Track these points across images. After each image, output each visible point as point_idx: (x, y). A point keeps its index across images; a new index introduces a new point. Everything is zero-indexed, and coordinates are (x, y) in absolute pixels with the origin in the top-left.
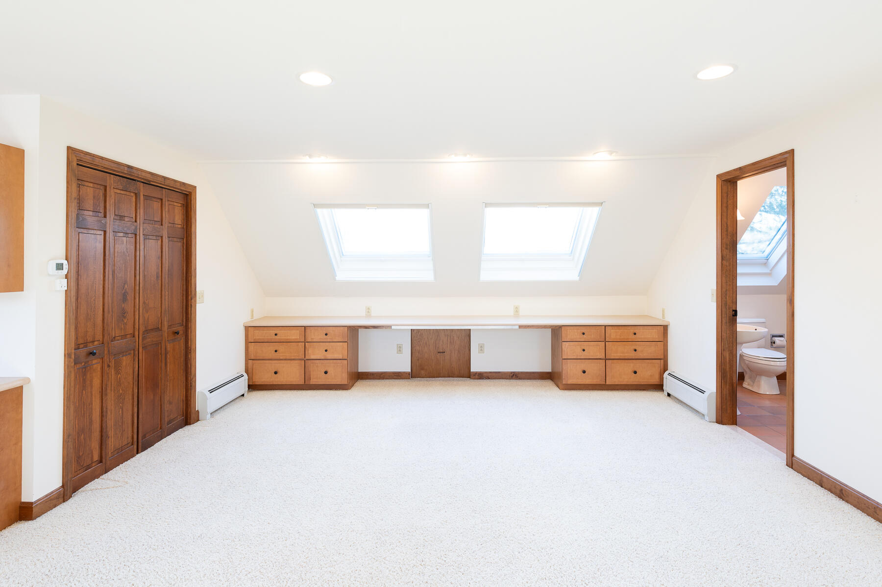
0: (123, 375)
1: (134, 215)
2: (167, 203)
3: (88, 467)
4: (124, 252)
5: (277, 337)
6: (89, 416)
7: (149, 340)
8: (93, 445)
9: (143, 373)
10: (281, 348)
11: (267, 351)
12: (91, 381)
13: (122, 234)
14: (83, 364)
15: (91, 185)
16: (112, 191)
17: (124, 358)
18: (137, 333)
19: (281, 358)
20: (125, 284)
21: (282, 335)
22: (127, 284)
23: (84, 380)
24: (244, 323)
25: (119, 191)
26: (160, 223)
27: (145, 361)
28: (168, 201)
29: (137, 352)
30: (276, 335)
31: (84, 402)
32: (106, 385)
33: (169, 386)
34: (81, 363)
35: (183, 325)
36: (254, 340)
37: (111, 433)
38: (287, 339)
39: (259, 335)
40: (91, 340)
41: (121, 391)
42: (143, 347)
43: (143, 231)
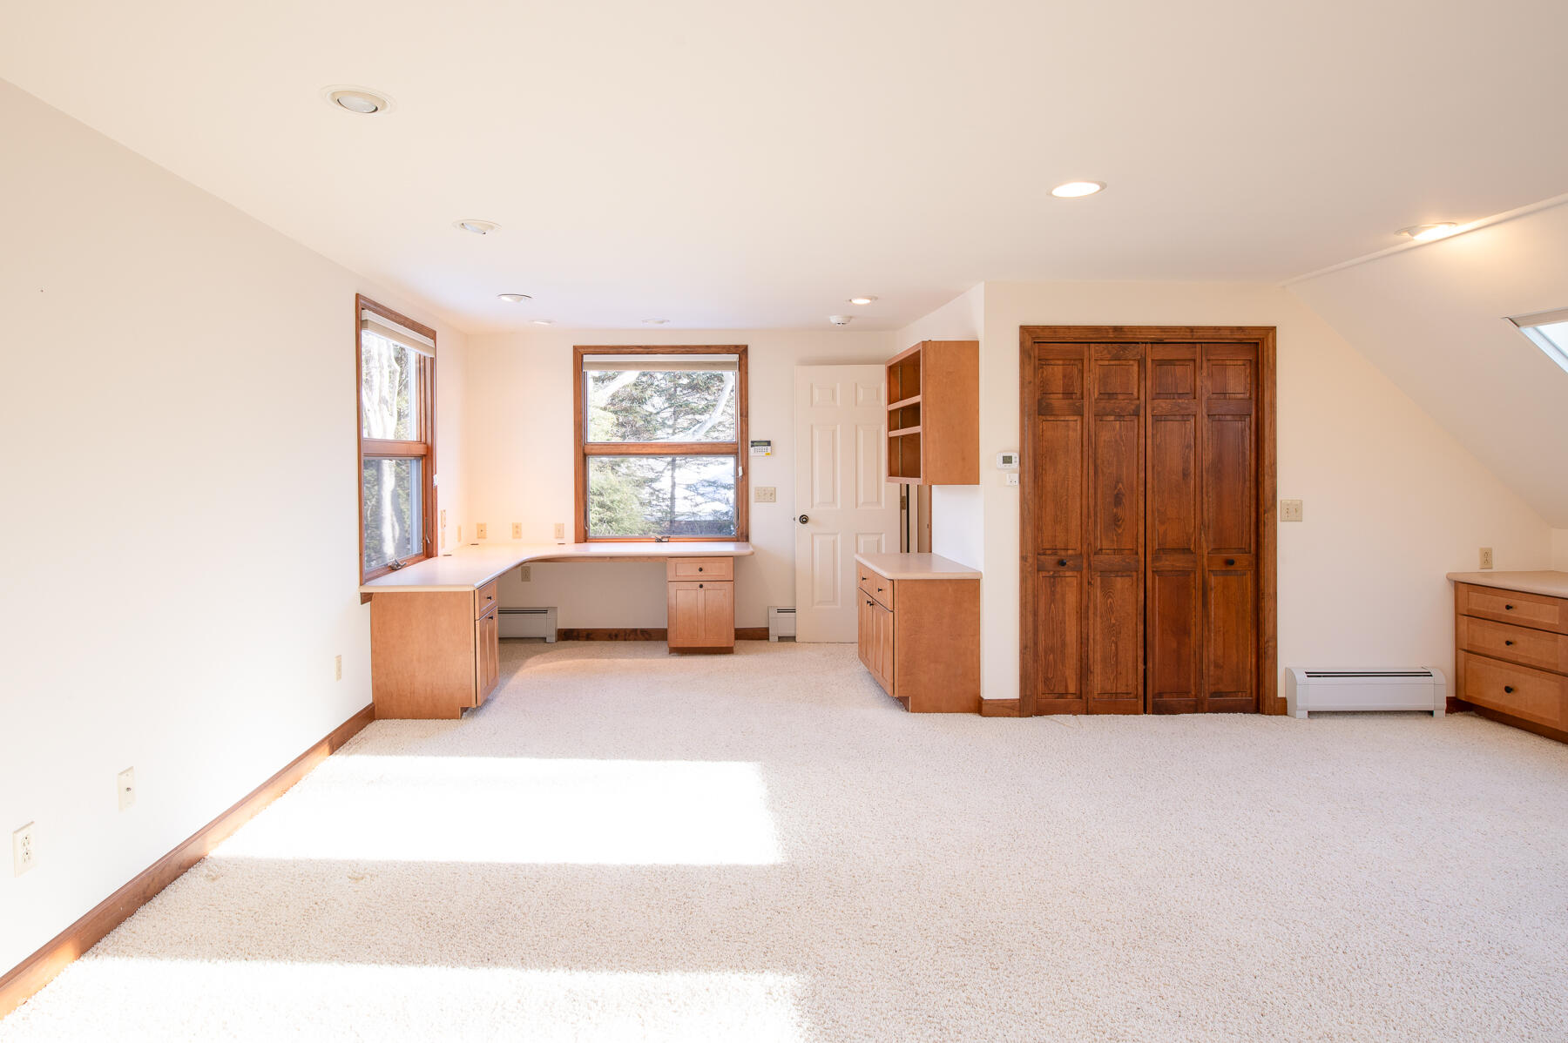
0: (1117, 601)
1: (1136, 390)
2: (1205, 365)
3: (1061, 696)
4: (1116, 441)
5: (1510, 613)
6: (1061, 636)
7: (1167, 563)
8: (1067, 673)
9: (1156, 606)
10: (1523, 640)
11: (1493, 639)
12: (1063, 596)
13: (1112, 418)
14: (1052, 573)
15: (1061, 362)
16: (1093, 363)
17: (1119, 579)
18: (1141, 551)
19: (1520, 660)
20: (1118, 482)
21: (1524, 611)
22: (1122, 483)
23: (1053, 593)
24: (1449, 574)
25: (1107, 363)
26: (1191, 396)
27: (1159, 591)
28: (1209, 360)
29: (1141, 576)
30: (1508, 607)
31: (1052, 618)
32: (1087, 607)
33: (1215, 640)
34: (1049, 572)
35: (1250, 552)
36: (1468, 610)
37: (1097, 669)
38: (1534, 622)
39: (1478, 603)
40: (1062, 546)
41: (1113, 621)
42: (1153, 571)
43: (1153, 410)
